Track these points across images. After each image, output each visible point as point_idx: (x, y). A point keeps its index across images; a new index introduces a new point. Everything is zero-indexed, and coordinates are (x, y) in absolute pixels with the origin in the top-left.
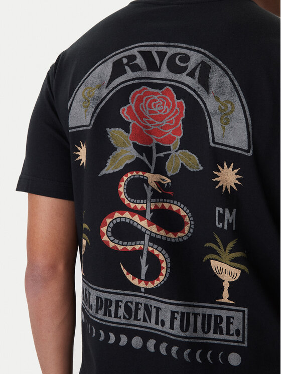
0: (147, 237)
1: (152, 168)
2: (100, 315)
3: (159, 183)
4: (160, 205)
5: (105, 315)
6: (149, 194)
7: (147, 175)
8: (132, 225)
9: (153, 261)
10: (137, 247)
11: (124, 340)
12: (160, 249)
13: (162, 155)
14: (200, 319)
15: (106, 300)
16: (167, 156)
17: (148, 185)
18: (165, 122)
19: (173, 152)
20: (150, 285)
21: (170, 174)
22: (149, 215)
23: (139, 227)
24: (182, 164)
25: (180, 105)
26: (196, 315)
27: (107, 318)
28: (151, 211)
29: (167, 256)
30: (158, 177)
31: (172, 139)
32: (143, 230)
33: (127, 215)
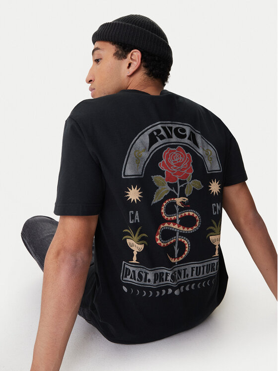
0: (178, 234)
1: (178, 195)
2: (157, 283)
3: (182, 203)
4: (183, 214)
5: (160, 281)
6: (177, 210)
7: (176, 199)
8: (169, 230)
9: (182, 246)
10: (172, 241)
11: (170, 291)
12: (185, 238)
13: (182, 186)
14: (205, 268)
15: (160, 273)
16: (185, 186)
17: (176, 205)
18: (182, 167)
19: (188, 182)
20: (180, 259)
21: (187, 195)
22: (178, 221)
23: (173, 229)
24: (193, 188)
25: (189, 156)
26: (203, 267)
27: (162, 283)
28: (179, 219)
29: (188, 241)
30: (181, 199)
31: (187, 176)
32: (176, 230)
33: (166, 225)
